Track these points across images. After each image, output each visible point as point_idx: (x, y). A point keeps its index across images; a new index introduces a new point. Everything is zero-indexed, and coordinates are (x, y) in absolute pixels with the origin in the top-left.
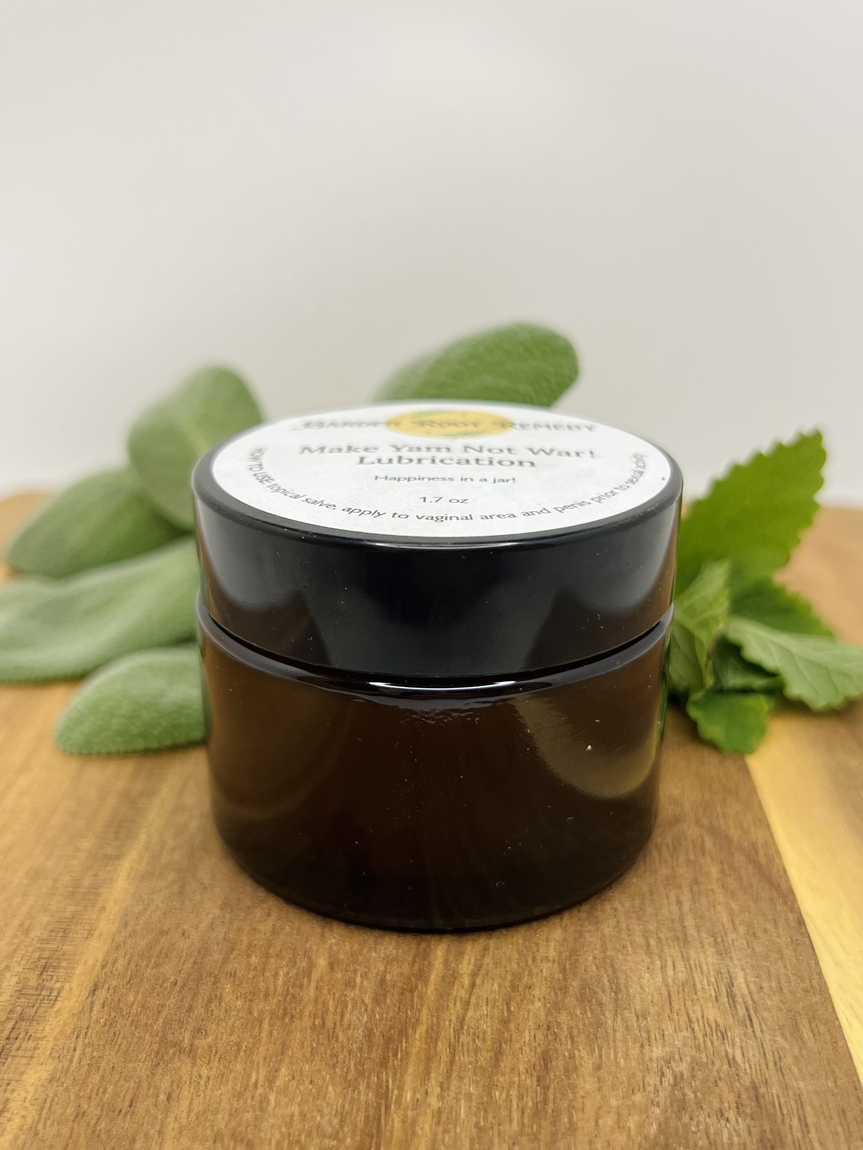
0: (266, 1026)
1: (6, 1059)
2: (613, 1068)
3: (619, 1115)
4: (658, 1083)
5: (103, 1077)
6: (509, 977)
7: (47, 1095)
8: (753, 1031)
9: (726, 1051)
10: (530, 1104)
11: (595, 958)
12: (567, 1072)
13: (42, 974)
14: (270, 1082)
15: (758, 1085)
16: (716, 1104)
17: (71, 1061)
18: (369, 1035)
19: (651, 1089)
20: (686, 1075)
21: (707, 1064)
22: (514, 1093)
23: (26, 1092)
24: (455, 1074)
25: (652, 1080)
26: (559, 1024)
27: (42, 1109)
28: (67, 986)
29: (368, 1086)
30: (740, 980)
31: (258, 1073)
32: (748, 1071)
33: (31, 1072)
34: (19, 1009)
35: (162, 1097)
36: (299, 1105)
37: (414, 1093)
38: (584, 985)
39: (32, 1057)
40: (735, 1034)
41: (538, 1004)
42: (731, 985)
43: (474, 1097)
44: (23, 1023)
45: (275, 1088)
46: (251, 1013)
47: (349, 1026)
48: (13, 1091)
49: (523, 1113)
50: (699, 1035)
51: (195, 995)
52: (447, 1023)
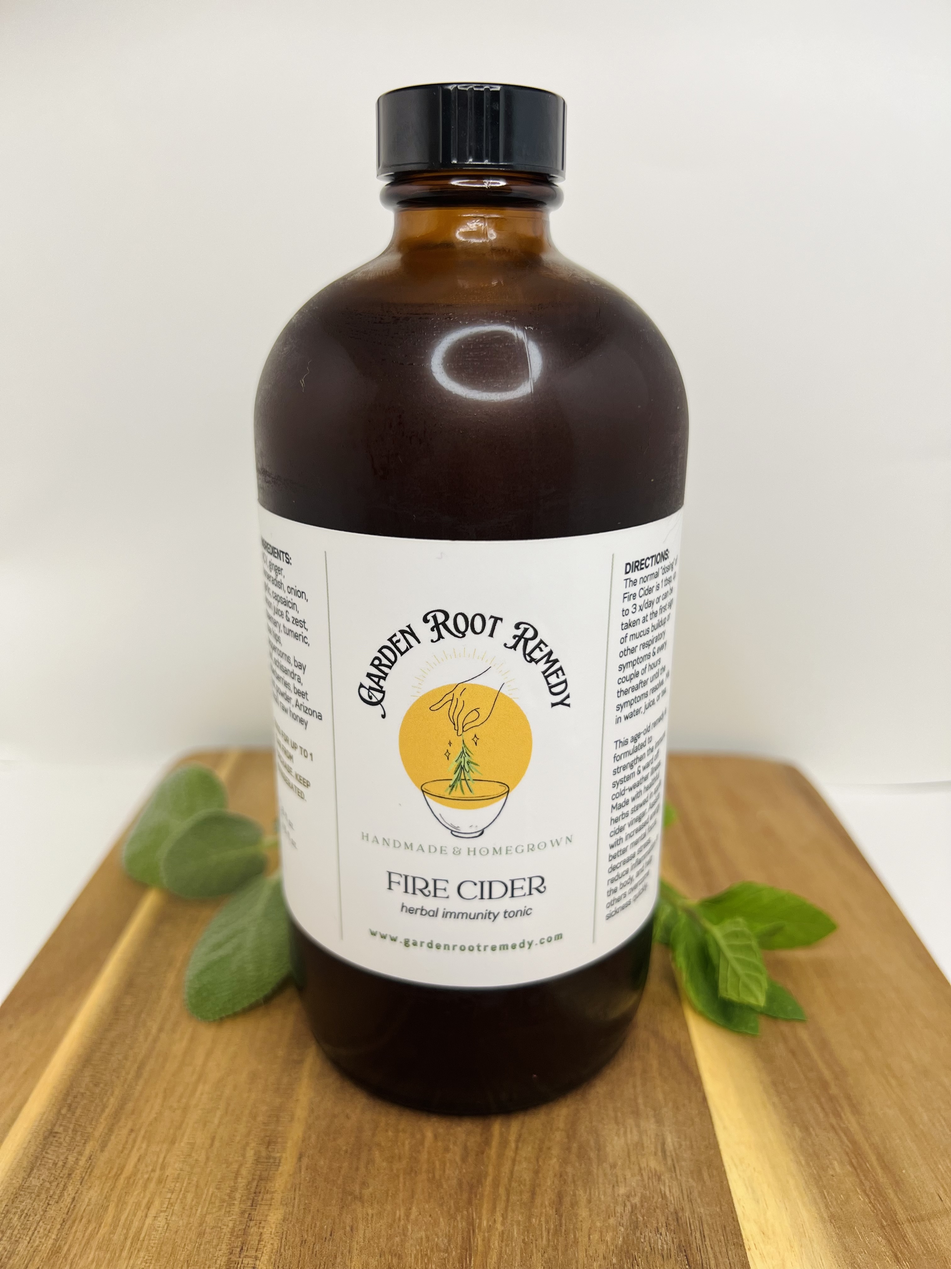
0: (401, 1179)
1: (256, 1206)
2: (598, 1202)
3: (601, 1232)
4: (623, 1211)
5: (313, 1217)
6: (537, 1142)
7: (283, 1229)
8: (676, 1175)
9: (661, 1189)
10: (552, 1227)
11: (586, 1127)
12: (572, 1205)
13: (267, 1147)
14: (408, 1216)
15: (678, 1211)
16: (655, 1225)
17: (293, 1206)
18: (460, 1184)
19: (618, 1215)
20: (638, 1205)
21: (650, 1198)
22: (543, 1219)
23: (271, 1228)
24: (510, 1208)
25: (619, 1209)
26: (566, 1173)
27: (282, 1238)
28: (284, 1155)
29: (462, 1218)
30: (669, 1140)
31: (400, 1210)
32: (673, 1202)
33: (272, 1214)
34: (258, 1173)
35: (348, 1228)
36: (425, 1231)
37: (488, 1222)
38: (580, 1147)
39: (271, 1205)
40: (666, 1177)
41: (555, 1160)
42: (663, 1144)
43: (521, 1223)
44: (263, 1182)
45: (410, 1221)
46: (392, 1170)
47: (448, 1177)
48: (263, 1228)
49: (549, 1233)
50: (646, 1178)
51: (359, 1159)
52: (504, 1174)
